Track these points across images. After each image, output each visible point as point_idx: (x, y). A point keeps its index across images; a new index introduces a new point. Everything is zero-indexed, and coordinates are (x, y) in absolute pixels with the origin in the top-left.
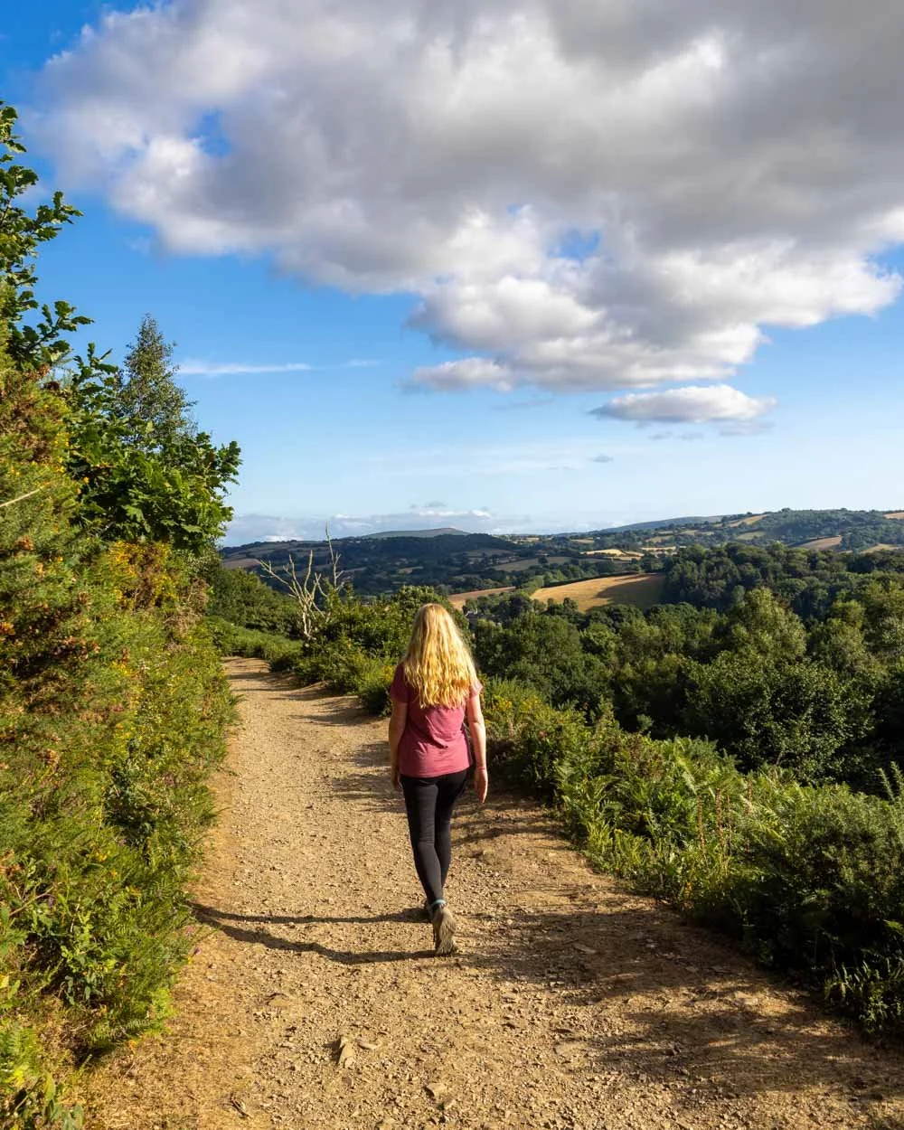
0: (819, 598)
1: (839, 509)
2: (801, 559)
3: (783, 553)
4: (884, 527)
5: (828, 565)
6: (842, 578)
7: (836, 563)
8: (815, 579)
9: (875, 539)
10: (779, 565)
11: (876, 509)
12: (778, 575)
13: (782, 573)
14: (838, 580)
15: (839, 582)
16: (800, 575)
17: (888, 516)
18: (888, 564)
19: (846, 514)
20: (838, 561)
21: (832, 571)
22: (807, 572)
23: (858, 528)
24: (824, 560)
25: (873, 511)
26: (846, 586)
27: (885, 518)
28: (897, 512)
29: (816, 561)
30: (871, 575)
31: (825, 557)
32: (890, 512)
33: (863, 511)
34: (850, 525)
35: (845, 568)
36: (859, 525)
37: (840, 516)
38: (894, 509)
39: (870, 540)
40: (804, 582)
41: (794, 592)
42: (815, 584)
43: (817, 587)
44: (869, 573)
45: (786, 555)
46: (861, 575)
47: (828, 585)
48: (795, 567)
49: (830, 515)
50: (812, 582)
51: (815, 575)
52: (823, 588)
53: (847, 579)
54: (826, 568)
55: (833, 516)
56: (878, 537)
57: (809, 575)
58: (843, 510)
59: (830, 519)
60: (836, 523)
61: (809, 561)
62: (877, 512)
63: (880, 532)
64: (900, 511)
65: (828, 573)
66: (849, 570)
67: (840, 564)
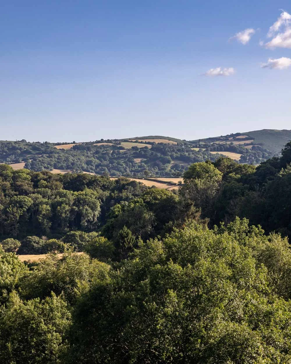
0: (43, 212)
1: (21, 140)
2: (26, 179)
3: (10, 174)
4: (56, 155)
5: (49, 184)
6: (61, 195)
7: (55, 183)
8: (40, 196)
9: (51, 165)
10: (8, 184)
11: (48, 142)
12: (7, 192)
13: (10, 191)
14: (58, 197)
15: (58, 199)
16: (26, 193)
17: (58, 147)
18: (95, 183)
19: (27, 145)
20: (56, 180)
21: (52, 189)
22: (31, 189)
23: (36, 156)
24: (45, 180)
25: (46, 142)
26: (65, 201)
27: (55, 148)
28: (63, 144)
29: (39, 181)
30: (84, 192)
31: (45, 177)
32: (58, 144)
33: (38, 142)
34: (30, 153)
35: (62, 186)
36: (37, 154)
37: (22, 146)
38: (62, 142)
39: (46, 165)
40: (30, 199)
41: (21, 207)
42: (40, 200)
43: (41, 203)
44: (82, 191)
45: (12, 175)
46: (76, 193)
47: (50, 201)
48: (21, 185)
49: (14, 144)
50: (37, 198)
51: (38, 192)
52: (47, 204)
53: (65, 196)
54: (46, 187)
55: (17, 145)
56: (52, 163)
57: (34, 193)
58: (23, 141)
59: (14, 148)
60: (19, 151)
61: (32, 180)
62: (49, 143)
63: (53, 159)
64: (66, 144)
65: (49, 191)
66: (64, 188)
67: (58, 183)
